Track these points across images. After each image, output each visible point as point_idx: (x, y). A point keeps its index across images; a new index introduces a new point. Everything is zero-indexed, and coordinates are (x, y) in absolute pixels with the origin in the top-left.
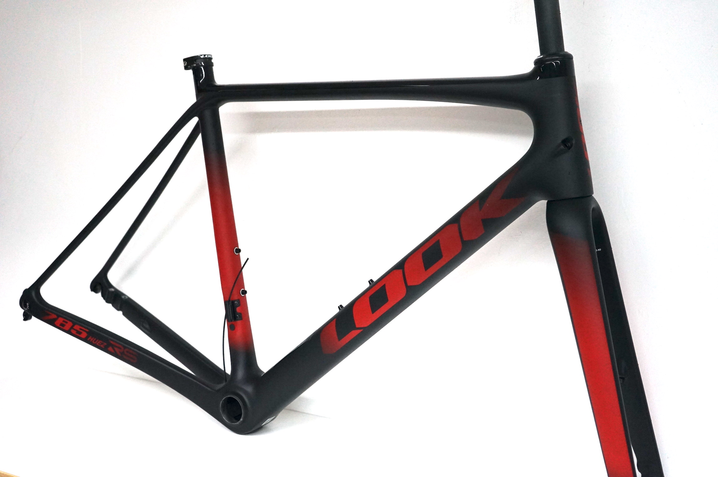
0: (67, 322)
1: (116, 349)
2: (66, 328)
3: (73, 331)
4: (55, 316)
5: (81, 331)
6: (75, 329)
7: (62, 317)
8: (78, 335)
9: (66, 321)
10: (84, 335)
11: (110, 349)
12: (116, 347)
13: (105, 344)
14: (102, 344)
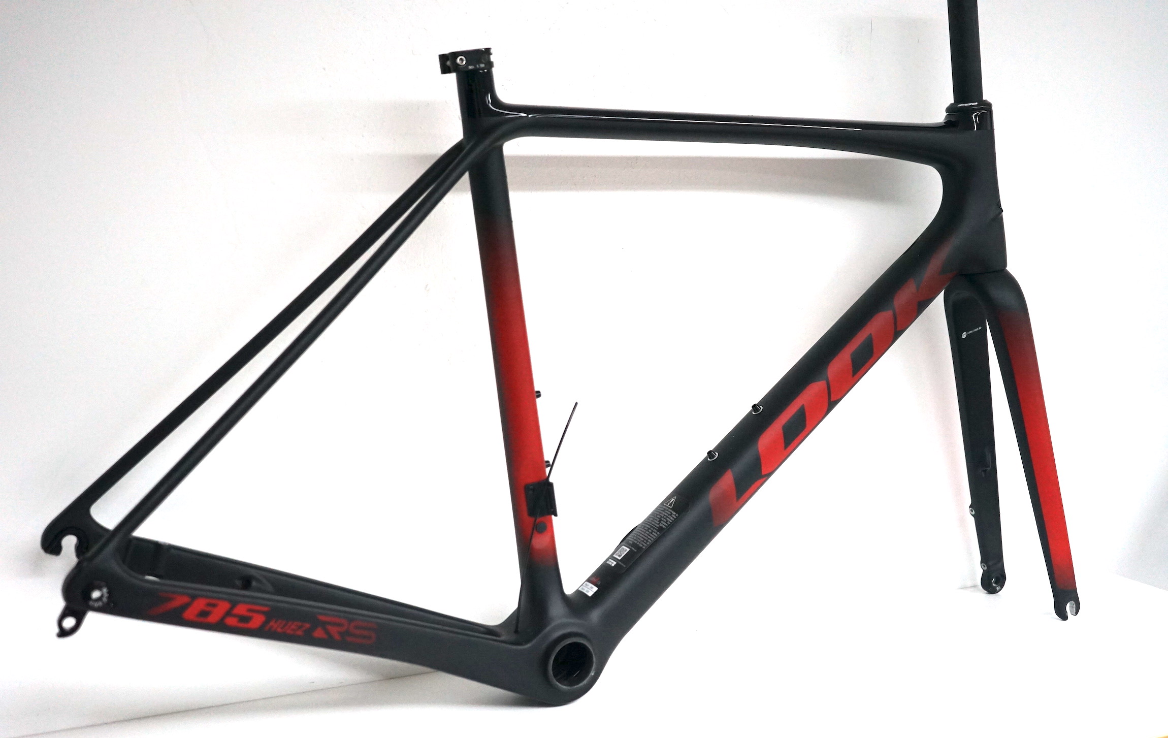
0: (214, 605)
1: (330, 628)
2: (213, 619)
3: (231, 621)
4: (186, 599)
5: (251, 614)
6: (235, 616)
7: (202, 596)
8: (242, 625)
9: (213, 601)
10: (258, 620)
11: (319, 633)
12: (329, 623)
13: (307, 625)
14: (300, 627)
